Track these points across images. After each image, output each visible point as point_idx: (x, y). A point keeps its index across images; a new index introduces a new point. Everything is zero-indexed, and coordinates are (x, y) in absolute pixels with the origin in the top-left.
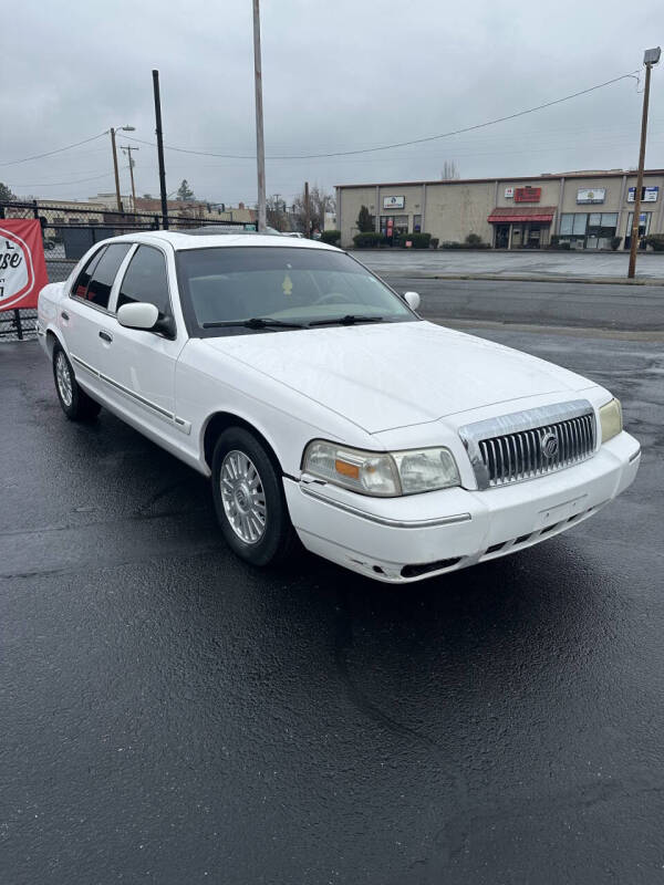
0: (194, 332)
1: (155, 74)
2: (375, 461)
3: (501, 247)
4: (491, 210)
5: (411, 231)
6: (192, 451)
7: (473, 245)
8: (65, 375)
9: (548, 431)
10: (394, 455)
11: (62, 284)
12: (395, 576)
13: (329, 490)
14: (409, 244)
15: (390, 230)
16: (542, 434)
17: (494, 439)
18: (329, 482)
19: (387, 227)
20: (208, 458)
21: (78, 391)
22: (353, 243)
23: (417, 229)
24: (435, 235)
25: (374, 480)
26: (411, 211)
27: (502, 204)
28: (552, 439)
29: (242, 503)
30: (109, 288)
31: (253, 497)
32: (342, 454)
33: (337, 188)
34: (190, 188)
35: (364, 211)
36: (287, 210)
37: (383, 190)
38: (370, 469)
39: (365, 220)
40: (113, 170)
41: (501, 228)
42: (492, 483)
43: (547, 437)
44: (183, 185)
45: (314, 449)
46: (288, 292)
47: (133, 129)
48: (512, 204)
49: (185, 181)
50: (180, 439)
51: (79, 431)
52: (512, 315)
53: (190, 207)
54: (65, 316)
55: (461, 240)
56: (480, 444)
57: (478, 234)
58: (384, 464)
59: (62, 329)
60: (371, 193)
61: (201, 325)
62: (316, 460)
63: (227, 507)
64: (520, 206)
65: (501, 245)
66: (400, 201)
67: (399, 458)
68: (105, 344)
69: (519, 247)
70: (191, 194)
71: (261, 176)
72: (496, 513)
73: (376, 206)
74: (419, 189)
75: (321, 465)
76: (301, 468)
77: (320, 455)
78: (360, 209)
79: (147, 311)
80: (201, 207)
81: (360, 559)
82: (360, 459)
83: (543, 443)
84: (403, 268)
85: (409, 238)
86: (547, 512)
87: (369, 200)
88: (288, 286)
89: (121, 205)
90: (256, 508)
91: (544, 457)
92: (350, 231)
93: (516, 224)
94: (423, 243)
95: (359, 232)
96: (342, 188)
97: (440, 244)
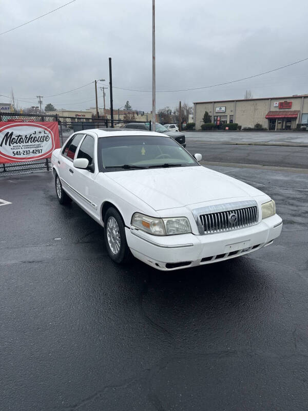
0: (101, 170)
1: (110, 59)
2: (157, 221)
3: (272, 129)
4: (267, 112)
5: (228, 122)
6: (98, 217)
7: (258, 128)
8: (59, 186)
9: (232, 213)
10: (164, 219)
11: (60, 149)
12: (164, 268)
13: (140, 233)
14: (227, 128)
15: (218, 122)
16: (229, 214)
17: (207, 215)
18: (140, 229)
19: (217, 121)
20: (103, 219)
21: (63, 192)
22: (201, 128)
23: (231, 121)
24: (239, 124)
25: (156, 229)
26: (228, 113)
27: (273, 109)
28: (234, 216)
29: (113, 238)
30: (76, 148)
31: (117, 235)
32: (145, 218)
33: (194, 103)
34: (130, 104)
35: (206, 114)
36: (172, 114)
37: (216, 104)
38: (154, 225)
39: (207, 118)
40: (95, 98)
41: (272, 121)
42: (205, 232)
43: (231, 215)
44: (127, 103)
45: (136, 216)
46: (143, 154)
47: (104, 80)
48: (277, 110)
49: (128, 102)
50: (94, 212)
51: (63, 208)
52: (267, 162)
53: (129, 113)
54: (59, 163)
55: (252, 126)
56: (200, 216)
57: (260, 123)
58: (160, 223)
59: (58, 167)
60: (210, 106)
61: (104, 167)
62: (136, 221)
63: (109, 239)
64: (281, 110)
65: (272, 128)
66: (223, 109)
67: (165, 221)
68: (71, 174)
69: (280, 129)
70: (130, 107)
71: (154, 101)
72: (205, 244)
73: (212, 111)
74: (233, 103)
75: (138, 223)
76: (131, 224)
77: (138, 219)
78: (205, 113)
79: (85, 161)
80: (133, 113)
81: (151, 260)
82: (150, 220)
83: (229, 217)
84: (222, 140)
85: (227, 126)
86: (230, 246)
87: (209, 109)
88: (143, 151)
89: (98, 113)
90: (118, 240)
91: (230, 223)
92: (199, 123)
93: (279, 119)
94: (234, 128)
95: (204, 123)
96: (197, 103)
97: (242, 128)
